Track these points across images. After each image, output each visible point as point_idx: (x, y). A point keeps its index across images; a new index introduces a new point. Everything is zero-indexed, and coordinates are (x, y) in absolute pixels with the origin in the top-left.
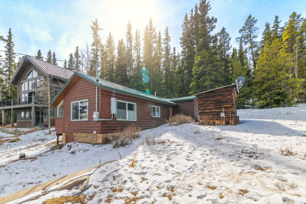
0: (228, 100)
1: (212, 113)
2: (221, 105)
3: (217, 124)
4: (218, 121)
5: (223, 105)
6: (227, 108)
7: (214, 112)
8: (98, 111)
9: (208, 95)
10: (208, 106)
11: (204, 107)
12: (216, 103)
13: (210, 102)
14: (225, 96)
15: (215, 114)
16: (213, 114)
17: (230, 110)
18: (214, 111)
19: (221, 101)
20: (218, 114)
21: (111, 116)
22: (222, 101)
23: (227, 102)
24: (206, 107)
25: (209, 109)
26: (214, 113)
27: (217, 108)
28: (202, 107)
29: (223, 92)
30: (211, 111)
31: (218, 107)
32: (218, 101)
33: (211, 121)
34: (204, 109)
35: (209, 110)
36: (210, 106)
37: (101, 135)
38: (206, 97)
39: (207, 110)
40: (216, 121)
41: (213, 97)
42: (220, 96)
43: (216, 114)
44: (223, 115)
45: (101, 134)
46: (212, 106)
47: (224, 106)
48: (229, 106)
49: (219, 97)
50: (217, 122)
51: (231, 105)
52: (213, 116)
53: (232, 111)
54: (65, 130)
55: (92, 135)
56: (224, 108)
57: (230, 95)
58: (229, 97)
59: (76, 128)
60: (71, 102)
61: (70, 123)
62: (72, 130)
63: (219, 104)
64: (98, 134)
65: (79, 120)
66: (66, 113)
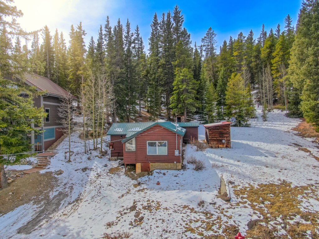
0: (227, 132)
2: (223, 135)
4: (221, 145)
7: (218, 139)
12: (220, 133)
13: (216, 132)
16: (218, 141)
17: (228, 138)
20: (221, 141)
23: (226, 134)
25: (215, 137)
27: (220, 137)
33: (217, 145)
38: (214, 130)
41: (218, 129)
42: (222, 129)
44: (224, 141)
46: (217, 135)
54: (138, 162)
55: (172, 164)
56: (224, 137)
57: (228, 129)
58: (227, 130)
59: (154, 160)
60: (147, 142)
61: (146, 156)
62: (149, 161)
63: (222, 134)
64: (177, 164)
65: (157, 154)
66: (140, 148)
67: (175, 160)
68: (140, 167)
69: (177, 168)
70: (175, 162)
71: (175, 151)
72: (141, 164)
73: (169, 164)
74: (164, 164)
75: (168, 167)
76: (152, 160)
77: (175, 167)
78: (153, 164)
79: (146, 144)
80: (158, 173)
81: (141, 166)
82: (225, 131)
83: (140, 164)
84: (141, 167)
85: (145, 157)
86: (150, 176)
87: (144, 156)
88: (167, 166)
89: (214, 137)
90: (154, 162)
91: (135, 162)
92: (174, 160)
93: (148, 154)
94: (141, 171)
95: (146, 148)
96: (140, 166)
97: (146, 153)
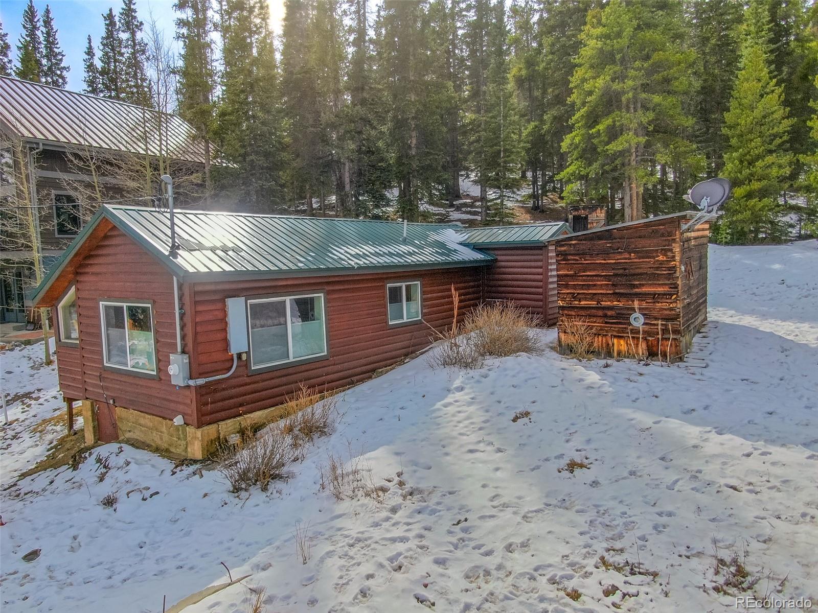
0: (657, 268)
1: (600, 313)
2: (634, 286)
3: (619, 353)
4: (622, 342)
5: (642, 285)
6: (655, 297)
7: (608, 308)
8: (183, 352)
9: (588, 244)
10: (589, 287)
11: (574, 287)
12: (616, 275)
13: (594, 270)
14: (648, 254)
15: (611, 317)
16: (605, 316)
17: (665, 305)
18: (609, 303)
19: (632, 272)
20: (623, 317)
21: (232, 360)
22: (640, 271)
23: (653, 276)
25: (592, 297)
26: (609, 313)
27: (618, 296)
28: (567, 286)
29: (640, 237)
30: (598, 302)
31: (622, 291)
32: (621, 272)
33: (598, 342)
34: (574, 297)
35: (592, 300)
36: (595, 285)
37: (199, 433)
38: (583, 254)
39: (586, 299)
40: (615, 341)
41: (606, 253)
42: (630, 253)
43: (617, 318)
44: (638, 321)
45: (199, 427)
46: (601, 287)
47: (645, 290)
48: (660, 290)
49: (627, 256)
50: (620, 345)
51: (665, 289)
52: (606, 323)
53: (671, 309)
55: (171, 426)
56: (644, 296)
57: (664, 252)
58: (661, 258)
60: (100, 303)
63: (626, 281)
64: (187, 429)
65: (130, 368)
66: (86, 334)
67: (180, 407)
69: (189, 450)
70: (178, 420)
71: (171, 357)
75: (162, 439)
77: (183, 443)
78: (123, 413)
79: (99, 316)
82: (646, 265)
85: (101, 375)
87: (99, 371)
88: (156, 429)
89: (586, 297)
92: (177, 406)
95: (100, 333)
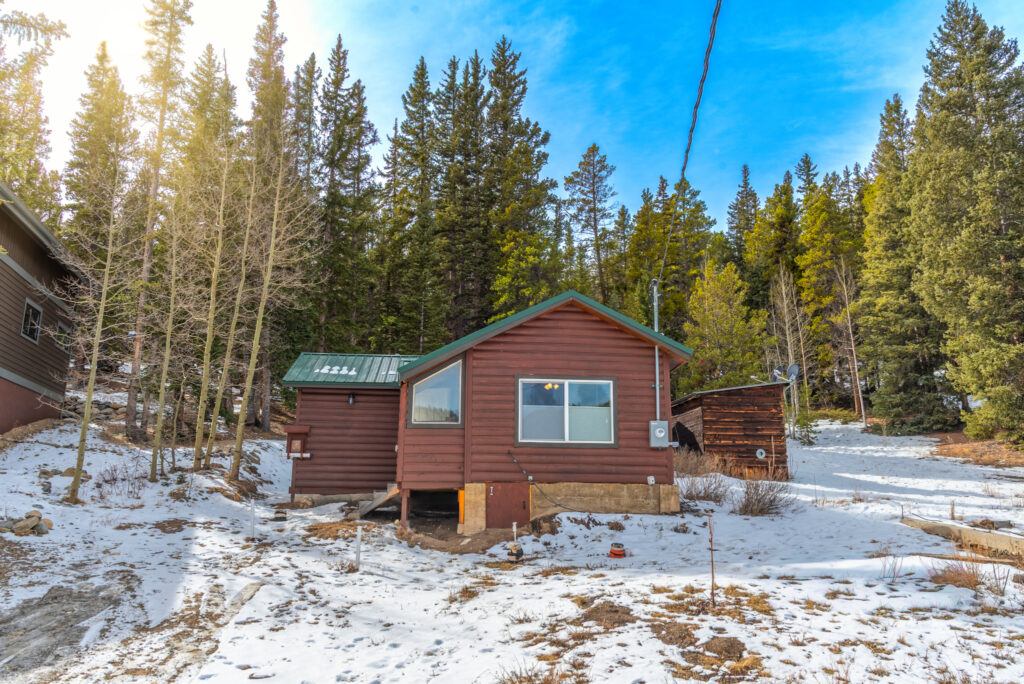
0: (772, 418)
1: (736, 450)
2: (758, 430)
3: (750, 479)
5: (760, 430)
6: (771, 438)
7: (740, 445)
9: (726, 398)
10: (727, 430)
11: (716, 429)
12: (745, 422)
13: (730, 417)
14: (765, 408)
15: (743, 452)
16: (740, 452)
18: (741, 442)
19: (756, 419)
20: (751, 451)
22: (759, 419)
23: (770, 423)
24: (722, 430)
25: (729, 437)
26: (742, 449)
27: (747, 437)
28: (710, 429)
29: (760, 396)
30: (734, 442)
31: (751, 433)
32: (749, 419)
33: (735, 470)
34: (716, 437)
35: (729, 439)
36: (731, 429)
38: (722, 405)
39: (725, 439)
40: (747, 469)
41: (738, 405)
42: (754, 406)
43: (747, 453)
44: (761, 455)
46: (736, 430)
47: (765, 432)
48: (775, 432)
49: (753, 408)
50: (750, 472)
51: (778, 432)
52: (740, 457)
53: (782, 446)
54: (475, 475)
55: (636, 488)
56: (763, 437)
57: (776, 407)
58: (774, 411)
59: (551, 467)
60: (520, 380)
61: (514, 449)
62: (530, 472)
63: (752, 426)
64: (662, 486)
65: (567, 440)
66: (484, 411)
67: (651, 469)
68: (484, 502)
69: (663, 506)
70: (651, 480)
71: (653, 423)
72: (488, 491)
73: (625, 486)
74: (597, 488)
75: (618, 503)
76: (544, 467)
77: (652, 502)
78: (546, 487)
79: (515, 393)
80: (582, 522)
81: (487, 499)
82: (765, 415)
83: (482, 486)
84: (487, 505)
85: (509, 453)
86: (546, 537)
87: (506, 449)
88: (610, 495)
89: (725, 437)
90: (551, 476)
91: (458, 477)
92: (646, 469)
93: (523, 437)
94: (487, 526)
95: (515, 410)
96: (484, 496)
97: (515, 435)
